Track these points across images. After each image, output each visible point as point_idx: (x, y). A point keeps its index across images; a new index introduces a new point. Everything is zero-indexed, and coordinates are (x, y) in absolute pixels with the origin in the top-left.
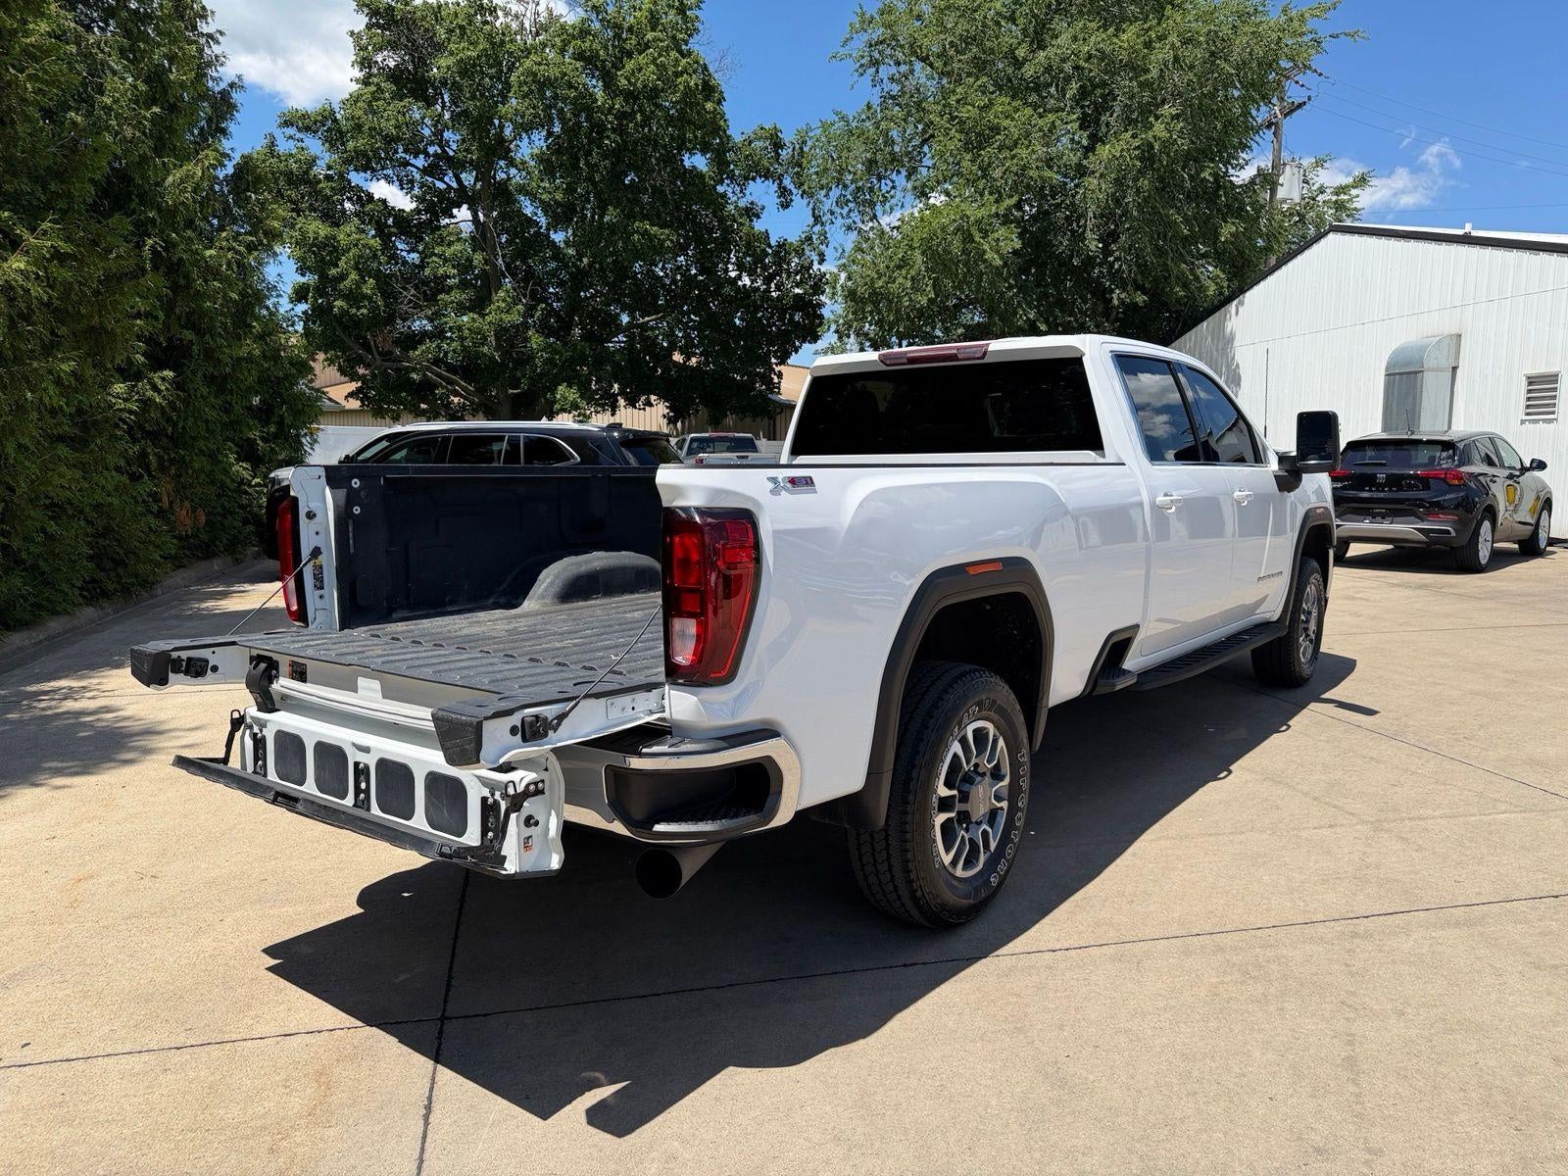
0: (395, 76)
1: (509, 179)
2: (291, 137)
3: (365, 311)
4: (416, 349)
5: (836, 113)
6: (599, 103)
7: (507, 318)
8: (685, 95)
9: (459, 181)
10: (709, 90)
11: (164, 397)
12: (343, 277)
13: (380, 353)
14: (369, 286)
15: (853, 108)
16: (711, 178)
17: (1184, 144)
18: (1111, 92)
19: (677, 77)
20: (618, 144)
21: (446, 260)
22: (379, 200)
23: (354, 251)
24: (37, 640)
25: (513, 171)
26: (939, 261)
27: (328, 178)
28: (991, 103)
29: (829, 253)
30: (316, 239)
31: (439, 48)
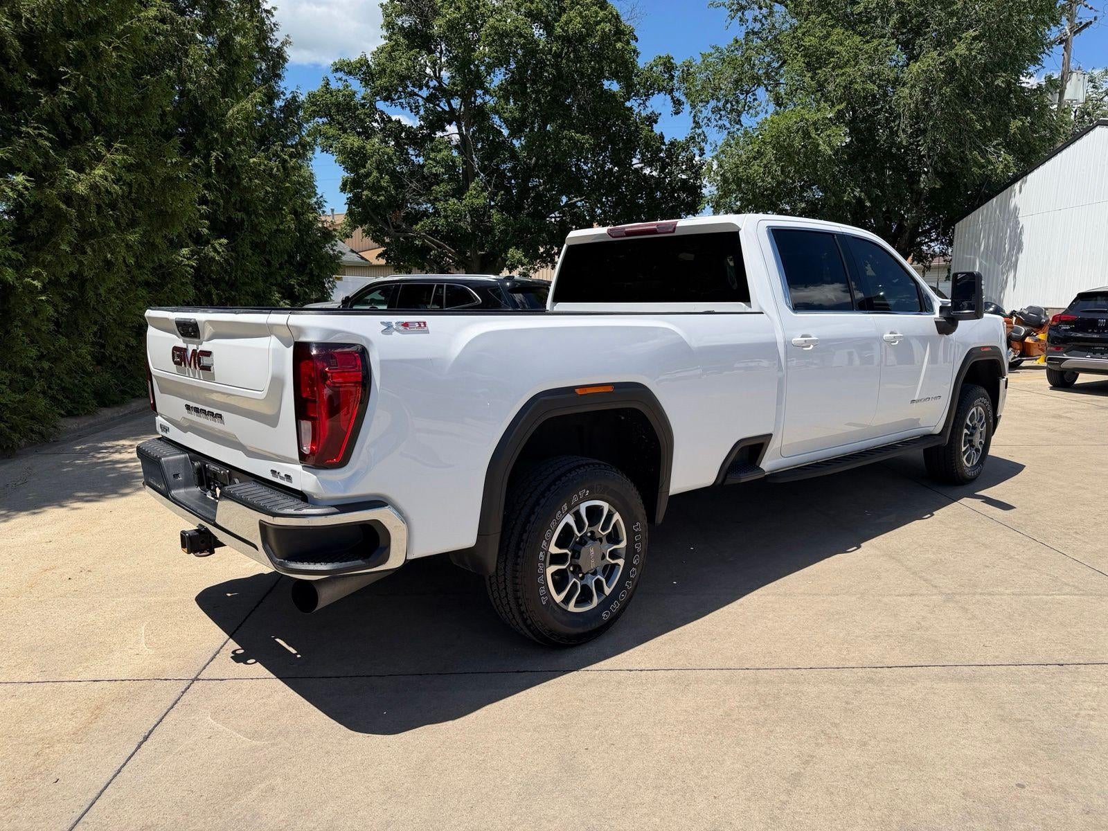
0: (410, 34)
1: (485, 103)
2: (340, 79)
3: (383, 198)
4: (417, 224)
5: (713, 47)
6: (541, 47)
7: (476, 202)
8: (602, 39)
9: (450, 105)
10: (619, 33)
11: (222, 257)
12: (368, 175)
13: (393, 227)
14: (385, 181)
15: (725, 43)
16: (621, 97)
17: (982, 60)
18: (925, 20)
19: (597, 25)
20: (554, 75)
21: (438, 163)
22: (396, 121)
23: (376, 157)
24: (123, 413)
25: (487, 98)
26: (785, 153)
27: (363, 105)
28: (829, 35)
29: (707, 148)
30: (352, 148)
31: (436, 13)
